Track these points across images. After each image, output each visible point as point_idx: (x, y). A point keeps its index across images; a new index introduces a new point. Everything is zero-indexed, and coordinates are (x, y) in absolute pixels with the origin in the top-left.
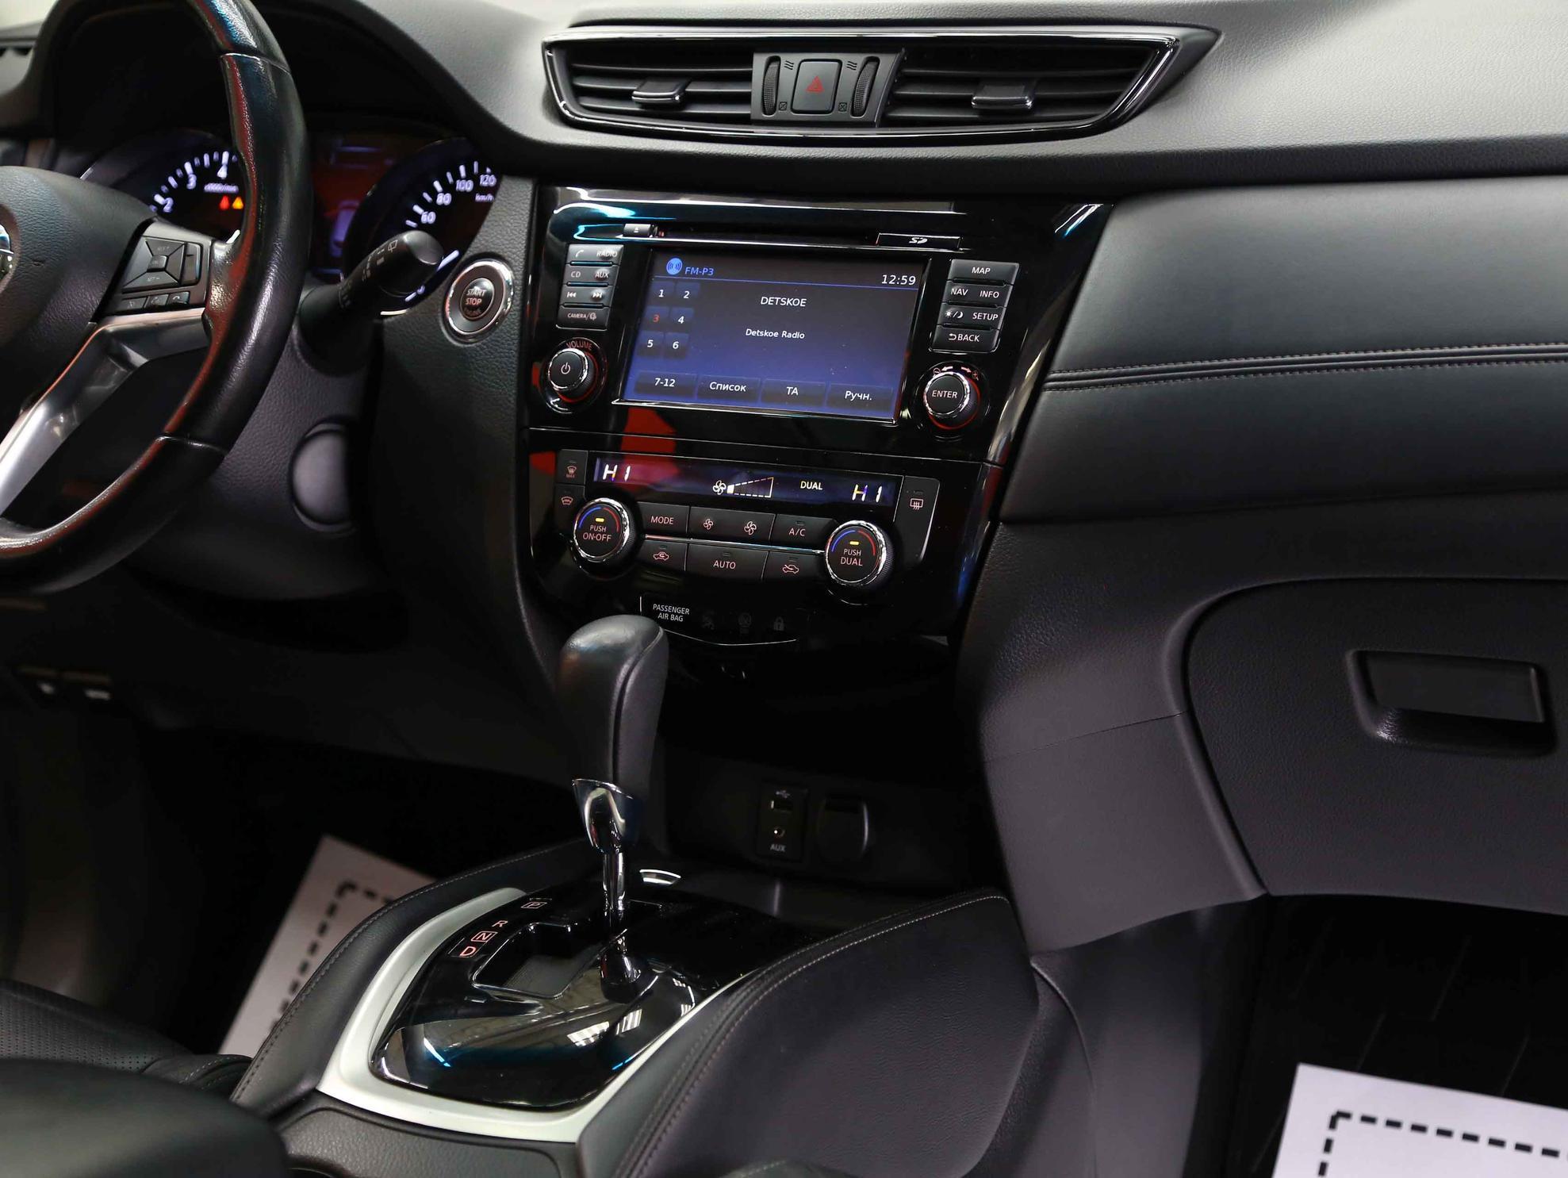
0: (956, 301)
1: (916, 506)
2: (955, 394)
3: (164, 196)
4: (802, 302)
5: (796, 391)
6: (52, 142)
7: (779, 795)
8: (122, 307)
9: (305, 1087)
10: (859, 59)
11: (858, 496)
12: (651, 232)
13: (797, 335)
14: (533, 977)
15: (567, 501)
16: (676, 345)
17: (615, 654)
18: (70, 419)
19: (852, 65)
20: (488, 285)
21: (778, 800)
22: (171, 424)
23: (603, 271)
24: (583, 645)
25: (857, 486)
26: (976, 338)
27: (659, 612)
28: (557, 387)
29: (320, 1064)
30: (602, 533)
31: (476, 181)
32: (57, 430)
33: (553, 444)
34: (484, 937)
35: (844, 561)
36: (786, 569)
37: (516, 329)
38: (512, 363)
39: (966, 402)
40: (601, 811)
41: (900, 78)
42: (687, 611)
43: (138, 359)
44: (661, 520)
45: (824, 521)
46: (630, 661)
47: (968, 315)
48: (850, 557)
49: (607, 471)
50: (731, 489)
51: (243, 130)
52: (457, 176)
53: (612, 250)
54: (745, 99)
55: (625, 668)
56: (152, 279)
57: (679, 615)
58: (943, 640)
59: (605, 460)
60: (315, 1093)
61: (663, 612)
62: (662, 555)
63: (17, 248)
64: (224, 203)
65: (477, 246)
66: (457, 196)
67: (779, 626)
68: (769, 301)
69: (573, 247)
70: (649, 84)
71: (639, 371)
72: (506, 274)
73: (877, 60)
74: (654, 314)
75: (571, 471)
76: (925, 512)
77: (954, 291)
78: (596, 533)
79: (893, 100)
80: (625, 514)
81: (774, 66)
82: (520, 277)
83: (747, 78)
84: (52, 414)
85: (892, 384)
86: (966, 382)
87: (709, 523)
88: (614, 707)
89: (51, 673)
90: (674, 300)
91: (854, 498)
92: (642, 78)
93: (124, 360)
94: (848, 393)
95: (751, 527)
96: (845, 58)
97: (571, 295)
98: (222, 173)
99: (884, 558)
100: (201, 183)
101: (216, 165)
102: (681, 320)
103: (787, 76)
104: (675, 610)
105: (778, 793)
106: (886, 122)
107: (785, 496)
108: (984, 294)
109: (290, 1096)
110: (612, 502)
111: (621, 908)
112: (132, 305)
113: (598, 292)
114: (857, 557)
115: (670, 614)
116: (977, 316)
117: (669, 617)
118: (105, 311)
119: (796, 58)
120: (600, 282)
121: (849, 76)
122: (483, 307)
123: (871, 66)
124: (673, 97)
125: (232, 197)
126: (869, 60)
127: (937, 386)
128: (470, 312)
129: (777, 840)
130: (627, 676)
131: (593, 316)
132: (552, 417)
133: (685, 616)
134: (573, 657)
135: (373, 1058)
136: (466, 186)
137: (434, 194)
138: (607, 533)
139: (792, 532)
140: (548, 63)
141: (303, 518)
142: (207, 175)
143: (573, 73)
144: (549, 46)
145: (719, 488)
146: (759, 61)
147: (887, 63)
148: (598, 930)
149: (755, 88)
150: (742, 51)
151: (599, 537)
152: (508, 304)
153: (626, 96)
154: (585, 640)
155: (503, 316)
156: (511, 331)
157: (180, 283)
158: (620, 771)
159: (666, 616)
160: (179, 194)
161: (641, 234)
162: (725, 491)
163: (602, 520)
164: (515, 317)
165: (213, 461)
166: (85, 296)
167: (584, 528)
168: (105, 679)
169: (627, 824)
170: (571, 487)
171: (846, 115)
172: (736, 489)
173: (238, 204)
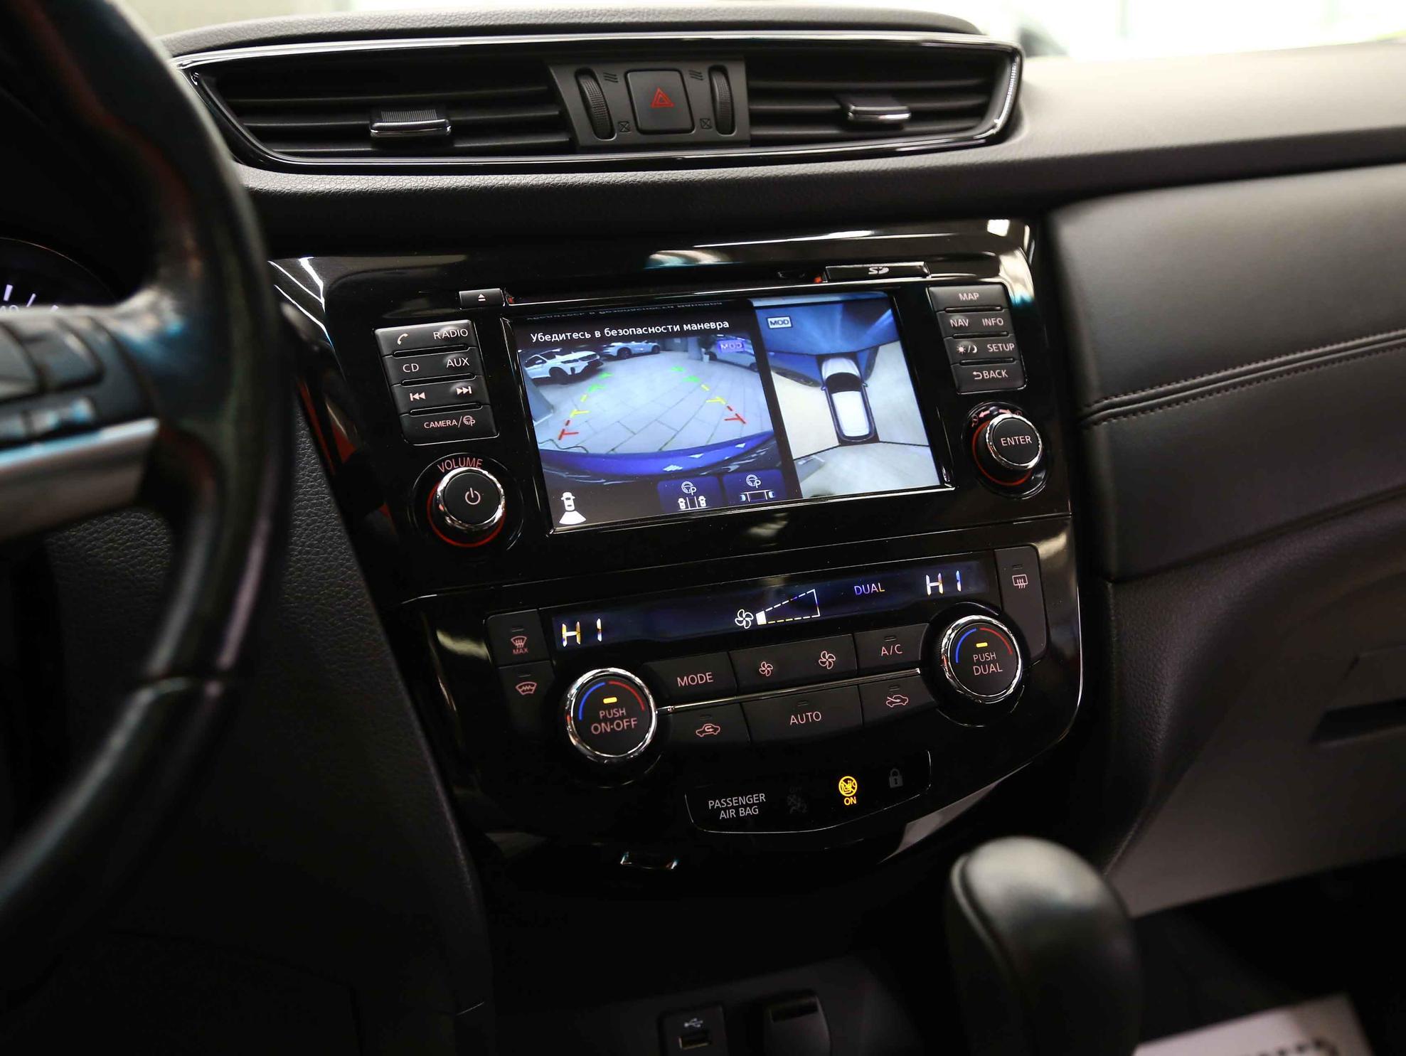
1: (1021, 584)
2: (1026, 440)
7: (690, 1026)
10: (703, 68)
15: (526, 688)
19: (697, 76)
23: (456, 358)
25: (928, 577)
26: (1003, 373)
27: (719, 809)
28: (463, 527)
30: (621, 718)
35: (971, 674)
36: (891, 703)
39: (1040, 446)
41: (758, 91)
42: (762, 797)
44: (693, 680)
47: (982, 349)
48: (984, 664)
49: (566, 633)
50: (761, 618)
53: (455, 328)
54: (564, 124)
57: (751, 806)
61: (725, 810)
62: (708, 728)
67: (896, 781)
69: (383, 332)
70: (392, 112)
73: (724, 70)
75: (519, 644)
77: (954, 323)
78: (612, 722)
79: (759, 117)
81: (589, 82)
83: (550, 98)
91: (929, 592)
96: (684, 67)
97: (417, 396)
103: (613, 91)
104: (743, 800)
105: (686, 1025)
108: (986, 322)
114: (993, 661)
115: (737, 808)
116: (992, 348)
117: (737, 813)
119: (620, 69)
120: (458, 373)
121: (698, 86)
123: (719, 76)
124: (443, 126)
126: (715, 69)
131: (470, 421)
133: (760, 805)
138: (629, 716)
139: (884, 651)
145: (743, 620)
146: (565, 76)
147: (738, 72)
149: (573, 109)
151: (618, 725)
159: (732, 813)
161: (489, 302)
162: (755, 621)
163: (614, 700)
167: (584, 720)
170: (524, 666)
171: (713, 134)
172: (769, 616)
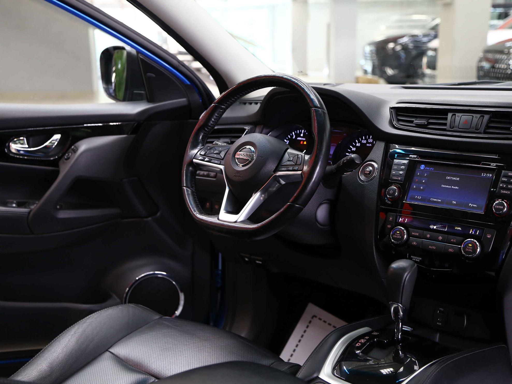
0: (503, 182)
1: (489, 237)
2: (502, 207)
3: (287, 140)
4: (458, 179)
5: (455, 202)
6: (262, 126)
7: (441, 310)
8: (280, 170)
9: (315, 375)
10: (478, 116)
11: (472, 232)
12: (417, 158)
13: (456, 188)
14: (375, 353)
15: (389, 226)
16: (422, 188)
17: (403, 270)
18: (265, 196)
19: (476, 117)
20: (371, 168)
21: (440, 311)
22: (291, 200)
23: (403, 167)
24: (395, 267)
25: (471, 230)
26: (509, 192)
27: (413, 258)
28: (388, 196)
29: (319, 369)
30: (398, 236)
31: (367, 140)
32: (262, 198)
33: (386, 211)
34: (363, 341)
35: (467, 250)
36: (450, 250)
37: (378, 180)
38: (376, 189)
39: (505, 210)
40: (396, 310)
41: (490, 121)
42: (421, 259)
43: (283, 182)
44: (415, 234)
45: (461, 238)
46: (408, 272)
47: (507, 186)
48: (469, 249)
49: (400, 219)
50: (435, 227)
51: (315, 126)
52: (362, 139)
53: (405, 162)
54: (445, 124)
55: (406, 274)
56: (288, 163)
57: (418, 259)
58: (493, 274)
59: (401, 216)
60: (318, 377)
61: (414, 258)
62: (415, 243)
63: (257, 153)
64: (302, 143)
65: (368, 158)
66: (362, 144)
67: (447, 265)
68: (449, 178)
69: (395, 160)
70: (418, 119)
71: (411, 194)
72: (376, 165)
73: (484, 116)
74: (416, 179)
75: (391, 219)
76: (491, 238)
77: (503, 179)
78: (397, 236)
79: (488, 127)
80: (405, 231)
81: (454, 116)
82: (380, 167)
83: (446, 119)
84: (261, 195)
85: (483, 203)
86: (505, 204)
87: (428, 236)
88: (402, 284)
89: (248, 256)
90: (422, 176)
91: (470, 233)
92: (416, 117)
93: (279, 182)
94: (470, 204)
95: (440, 238)
96: (474, 115)
97: (394, 173)
98: (302, 135)
99: (479, 250)
100: (296, 137)
101: (301, 133)
102: (424, 181)
103: (457, 119)
104: (417, 258)
105: (440, 309)
106: (485, 133)
107: (450, 230)
108: (511, 181)
109: (311, 377)
110: (401, 227)
111: (400, 337)
112: (283, 169)
113: (401, 172)
114: (471, 249)
115: (416, 259)
116: (509, 186)
117: (416, 260)
118: (276, 170)
119: (460, 115)
120: (402, 170)
121: (475, 120)
122: (369, 174)
123: (482, 118)
124: (425, 122)
125: (304, 141)
126: (481, 116)
127: (496, 204)
128: (365, 175)
129: (439, 322)
130: (407, 276)
131: (399, 179)
132: (386, 204)
133: (420, 260)
134: (391, 269)
135: (333, 370)
136: (364, 142)
137: (356, 143)
138: (400, 236)
139: (452, 240)
140: (391, 113)
141: (318, 224)
142: (298, 135)
143: (397, 115)
144: (391, 108)
145: (431, 227)
146: (450, 115)
147: (487, 117)
148: (393, 343)
149: (448, 122)
150: (445, 112)
151: (398, 237)
152: (376, 174)
153: (412, 122)
154: (395, 265)
155: (374, 177)
157: (296, 165)
158: (403, 301)
159: (415, 260)
160: (291, 140)
161: (414, 158)
162: (433, 227)
163: (399, 232)
164: (378, 177)
165: (300, 210)
166: (271, 166)
167: (394, 234)
168: (261, 259)
169: (403, 315)
170: (390, 223)
171: (474, 130)
172: (437, 227)
173: (305, 143)
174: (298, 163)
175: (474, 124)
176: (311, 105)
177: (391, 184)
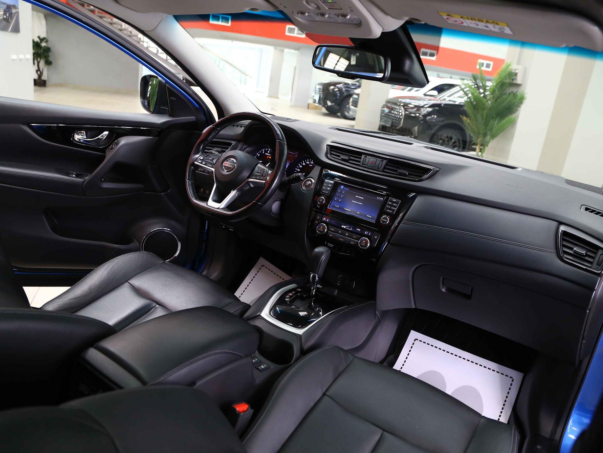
0: (389, 205)
1: (376, 238)
2: (386, 221)
3: (258, 154)
4: (363, 198)
5: (359, 213)
6: (243, 143)
8: (251, 177)
9: (258, 314)
10: (380, 160)
11: (366, 233)
12: (339, 181)
13: (361, 204)
14: (298, 303)
15: (317, 222)
16: (340, 200)
17: (321, 254)
18: (239, 193)
19: (379, 161)
20: (310, 182)
21: (340, 276)
22: (256, 199)
23: (330, 185)
24: (317, 251)
26: (391, 212)
27: (328, 246)
28: (318, 203)
29: (261, 310)
31: (310, 162)
32: (237, 194)
33: (317, 212)
34: (291, 294)
35: (362, 244)
36: (351, 243)
37: (313, 191)
38: (312, 197)
39: (388, 222)
40: (314, 277)
41: (386, 165)
43: (252, 186)
44: (332, 229)
45: (359, 236)
46: (324, 255)
47: (391, 207)
49: (324, 219)
50: (345, 227)
51: (277, 149)
52: (307, 161)
53: (332, 182)
54: (359, 162)
55: (323, 256)
56: (257, 174)
57: (332, 246)
58: (374, 260)
59: (324, 217)
60: (260, 315)
62: (331, 235)
63: (237, 164)
64: (268, 157)
65: (309, 175)
66: (306, 164)
67: (348, 252)
68: (357, 197)
69: (326, 180)
70: (344, 155)
71: (333, 203)
72: (313, 181)
73: (383, 161)
74: (337, 194)
75: (318, 217)
76: (377, 239)
77: (389, 203)
79: (385, 168)
80: (326, 227)
81: (366, 157)
82: (316, 182)
83: (361, 158)
84: (236, 193)
85: (375, 216)
86: (388, 218)
87: (340, 232)
88: (320, 263)
89: (225, 225)
90: (341, 193)
91: (365, 233)
92: (343, 154)
93: (250, 185)
94: (368, 215)
95: (347, 234)
96: (378, 159)
97: (324, 188)
98: (269, 152)
99: (369, 245)
100: (265, 153)
101: (268, 150)
102: (342, 196)
103: (367, 160)
106: (383, 171)
107: (354, 231)
108: (394, 204)
109: (256, 315)
110: (324, 224)
111: (314, 294)
112: (253, 177)
113: (329, 189)
114: (364, 244)
116: (392, 208)
117: (330, 247)
118: (249, 177)
119: (369, 157)
120: (329, 187)
121: (378, 162)
122: (308, 186)
123: (382, 161)
124: (347, 158)
125: (269, 156)
126: (382, 160)
127: (383, 218)
128: (306, 186)
129: (339, 283)
130: (323, 257)
131: (327, 192)
132: (317, 208)
134: (314, 252)
135: (270, 312)
136: (308, 163)
137: (303, 163)
138: (322, 230)
139: (354, 237)
140: (327, 148)
141: (272, 214)
142: (266, 152)
143: (331, 150)
144: (328, 145)
145: (343, 226)
146: (363, 156)
147: (385, 162)
148: (310, 297)
149: (362, 160)
150: (360, 154)
152: (312, 187)
153: (339, 156)
154: (317, 250)
155: (312, 188)
156: (312, 192)
157: (262, 176)
158: (319, 273)
160: (261, 154)
161: (338, 180)
163: (322, 227)
164: (314, 189)
165: (262, 206)
166: (246, 174)
167: (319, 228)
168: (233, 228)
169: (318, 280)
170: (318, 220)
171: (376, 168)
172: (346, 227)
173: (270, 157)
174: (264, 175)
175: (377, 164)
176: (276, 137)
177: (321, 195)
